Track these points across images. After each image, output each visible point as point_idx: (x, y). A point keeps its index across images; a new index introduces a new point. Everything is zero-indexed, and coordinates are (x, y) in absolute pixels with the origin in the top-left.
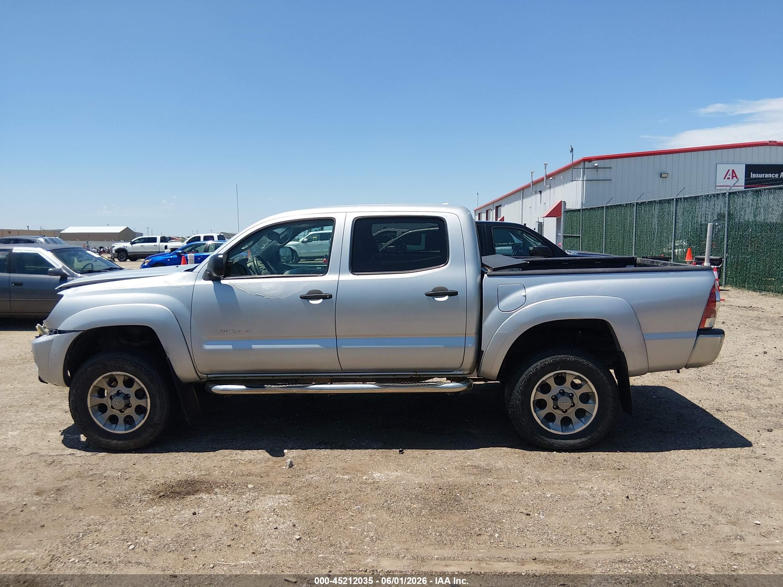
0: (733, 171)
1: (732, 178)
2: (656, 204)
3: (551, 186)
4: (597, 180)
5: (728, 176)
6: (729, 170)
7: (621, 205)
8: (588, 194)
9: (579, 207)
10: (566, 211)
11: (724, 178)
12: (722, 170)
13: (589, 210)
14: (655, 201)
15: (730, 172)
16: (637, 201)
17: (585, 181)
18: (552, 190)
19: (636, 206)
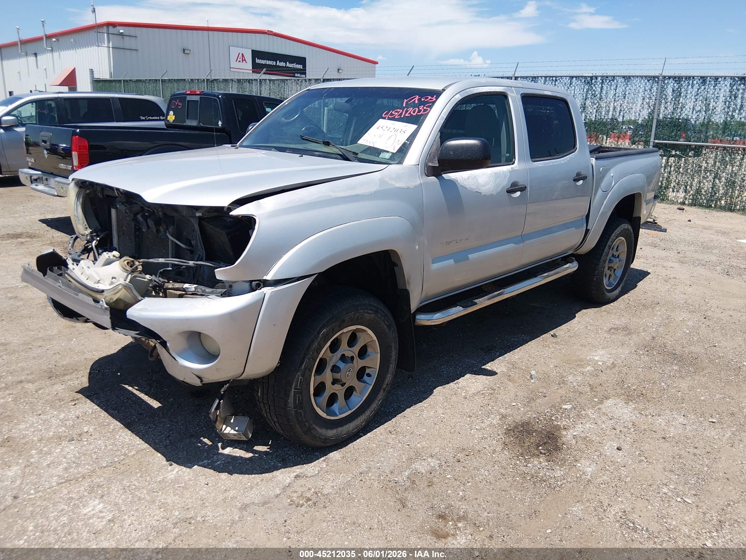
0: (243, 55)
1: (242, 62)
2: (234, 82)
3: (54, 49)
4: (124, 49)
5: (239, 60)
6: (239, 53)
7: (185, 80)
8: (117, 64)
9: (107, 77)
10: (95, 80)
11: (236, 61)
12: (235, 52)
13: (135, 81)
14: (232, 80)
15: (241, 55)
16: (162, 77)
17: (111, 49)
18: (56, 54)
19: (207, 83)
